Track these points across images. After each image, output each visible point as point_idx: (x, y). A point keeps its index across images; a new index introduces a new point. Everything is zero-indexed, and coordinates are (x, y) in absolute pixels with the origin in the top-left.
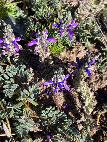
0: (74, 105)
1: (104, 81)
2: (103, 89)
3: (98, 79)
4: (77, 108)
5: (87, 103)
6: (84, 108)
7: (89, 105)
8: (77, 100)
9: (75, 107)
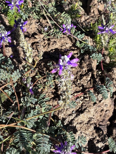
0: (19, 56)
1: (50, 46)
2: (50, 51)
3: (46, 44)
4: (21, 58)
5: (28, 55)
6: (26, 58)
7: (29, 56)
8: (22, 53)
9: (19, 57)
